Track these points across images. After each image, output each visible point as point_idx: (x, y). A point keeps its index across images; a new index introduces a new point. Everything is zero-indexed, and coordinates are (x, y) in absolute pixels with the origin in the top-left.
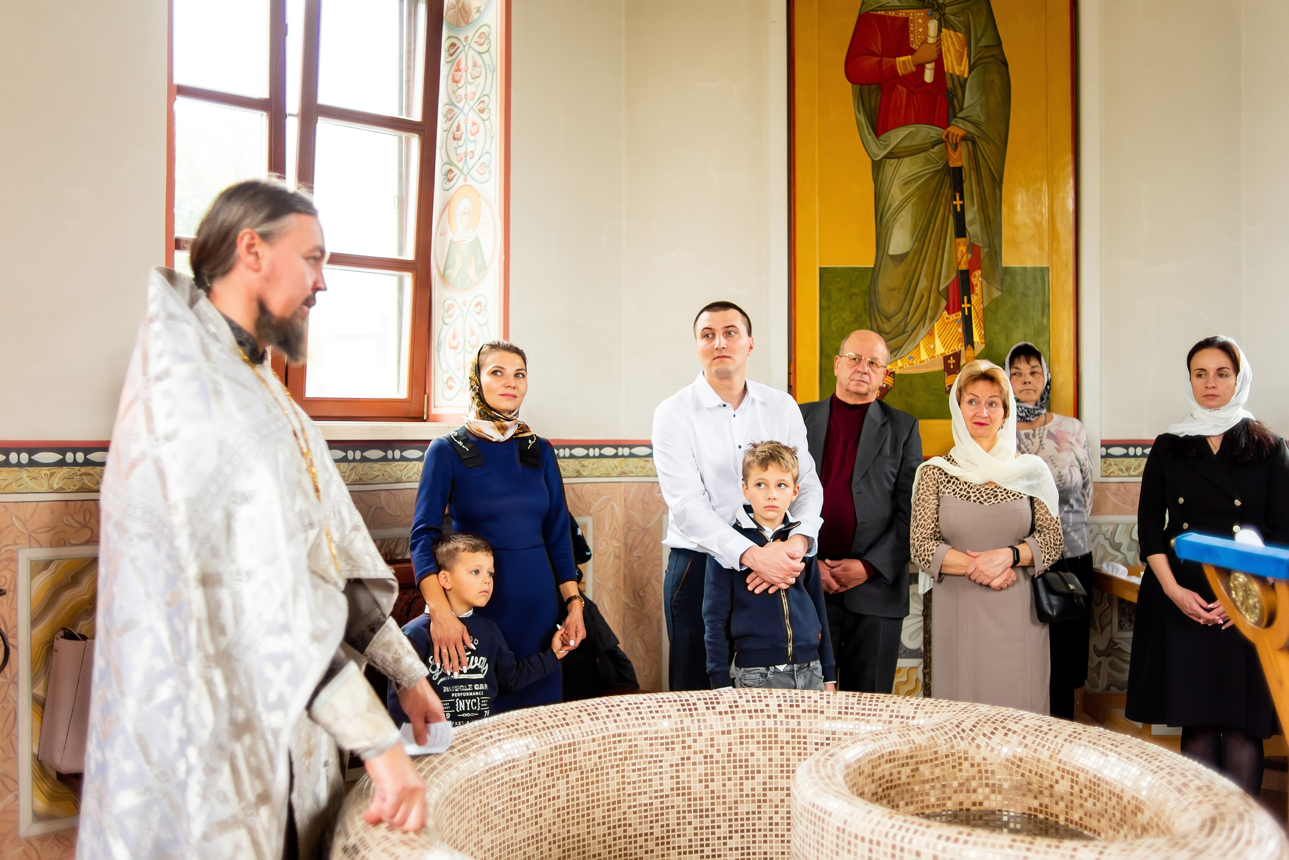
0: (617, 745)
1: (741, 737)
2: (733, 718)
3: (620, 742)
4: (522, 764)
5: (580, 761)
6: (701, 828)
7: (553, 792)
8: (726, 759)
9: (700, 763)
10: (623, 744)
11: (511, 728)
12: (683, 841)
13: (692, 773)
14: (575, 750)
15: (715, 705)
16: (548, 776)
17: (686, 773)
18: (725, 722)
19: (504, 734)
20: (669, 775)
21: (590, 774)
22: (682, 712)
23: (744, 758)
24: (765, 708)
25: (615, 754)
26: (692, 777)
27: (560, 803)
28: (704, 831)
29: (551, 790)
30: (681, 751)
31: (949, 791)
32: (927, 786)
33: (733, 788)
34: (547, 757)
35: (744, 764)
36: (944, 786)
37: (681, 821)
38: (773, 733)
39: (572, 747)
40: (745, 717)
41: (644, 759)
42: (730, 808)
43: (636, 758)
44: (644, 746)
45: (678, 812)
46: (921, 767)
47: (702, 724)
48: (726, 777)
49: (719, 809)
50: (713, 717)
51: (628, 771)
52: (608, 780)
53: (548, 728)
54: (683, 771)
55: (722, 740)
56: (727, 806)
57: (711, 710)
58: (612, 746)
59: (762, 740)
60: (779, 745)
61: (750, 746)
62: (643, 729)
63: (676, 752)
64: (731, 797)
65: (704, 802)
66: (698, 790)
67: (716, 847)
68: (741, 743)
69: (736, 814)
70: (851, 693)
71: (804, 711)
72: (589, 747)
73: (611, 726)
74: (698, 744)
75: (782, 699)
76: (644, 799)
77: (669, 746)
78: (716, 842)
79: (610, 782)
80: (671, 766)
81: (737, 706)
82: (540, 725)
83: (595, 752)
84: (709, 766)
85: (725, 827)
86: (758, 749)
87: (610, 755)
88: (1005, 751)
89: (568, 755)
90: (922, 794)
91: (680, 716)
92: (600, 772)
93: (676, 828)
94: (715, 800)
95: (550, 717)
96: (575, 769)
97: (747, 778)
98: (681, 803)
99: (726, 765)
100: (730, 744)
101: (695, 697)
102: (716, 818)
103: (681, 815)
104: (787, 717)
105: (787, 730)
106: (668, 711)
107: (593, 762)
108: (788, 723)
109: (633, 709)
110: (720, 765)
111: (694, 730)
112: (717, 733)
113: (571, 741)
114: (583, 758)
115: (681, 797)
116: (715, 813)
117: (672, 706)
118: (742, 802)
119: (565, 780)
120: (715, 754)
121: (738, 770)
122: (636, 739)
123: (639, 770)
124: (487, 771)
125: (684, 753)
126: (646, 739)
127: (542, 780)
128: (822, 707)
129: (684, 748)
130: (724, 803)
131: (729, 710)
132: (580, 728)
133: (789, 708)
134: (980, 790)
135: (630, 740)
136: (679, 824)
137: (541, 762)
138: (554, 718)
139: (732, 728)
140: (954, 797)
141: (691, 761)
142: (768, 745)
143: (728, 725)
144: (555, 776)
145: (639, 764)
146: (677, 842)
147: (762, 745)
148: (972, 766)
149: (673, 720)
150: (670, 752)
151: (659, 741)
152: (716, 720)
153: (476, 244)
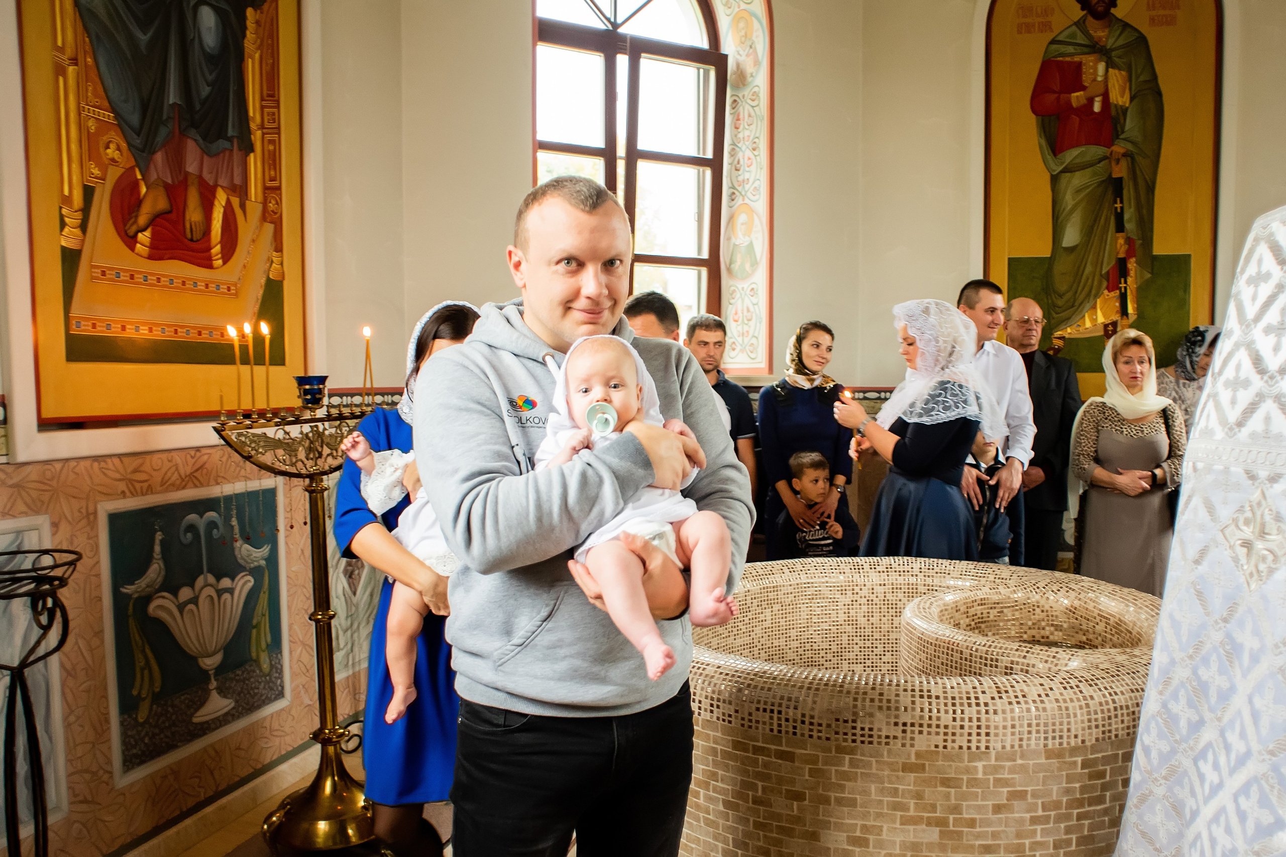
0: (807, 589)
1: (893, 588)
2: (888, 575)
3: (809, 587)
5: (781, 598)
6: (864, 648)
7: (762, 617)
8: (882, 602)
9: (864, 604)
10: (811, 589)
12: (852, 655)
13: (858, 610)
14: (777, 591)
15: (876, 566)
17: (854, 610)
18: (882, 578)
20: (842, 611)
21: (787, 607)
22: (853, 570)
23: (894, 602)
24: (911, 570)
25: (806, 595)
26: (859, 613)
27: (768, 624)
28: (866, 649)
30: (851, 596)
31: (1025, 628)
32: (1009, 623)
33: (886, 622)
35: (894, 606)
36: (1022, 624)
37: (851, 642)
38: (915, 587)
39: (775, 589)
40: (896, 575)
41: (826, 600)
42: (884, 636)
43: (820, 598)
45: (849, 636)
47: (866, 579)
48: (882, 614)
49: (877, 636)
50: (874, 574)
51: (815, 607)
52: (800, 611)
54: (852, 609)
55: (880, 590)
56: (882, 634)
57: (873, 569)
58: (804, 590)
59: (907, 591)
60: (919, 595)
61: (899, 594)
62: (824, 580)
63: (847, 596)
64: (886, 627)
65: (866, 630)
66: (862, 622)
68: (893, 592)
69: (888, 639)
70: (971, 562)
71: (937, 572)
72: (787, 590)
73: (803, 576)
74: (863, 591)
76: (825, 626)
77: (843, 592)
79: (802, 613)
80: (844, 605)
81: (891, 568)
82: (754, 573)
83: (792, 593)
84: (870, 606)
85: (880, 647)
86: (905, 596)
87: (802, 596)
88: (1067, 602)
89: (773, 593)
90: (1006, 629)
91: (852, 573)
92: (794, 606)
93: (847, 646)
94: (874, 630)
96: (778, 603)
97: (896, 616)
98: (851, 630)
99: (882, 606)
100: (885, 593)
102: (874, 641)
103: (851, 638)
104: (925, 576)
106: (843, 569)
107: (790, 599)
108: (925, 580)
109: (819, 566)
110: (878, 606)
111: (860, 581)
112: (877, 585)
113: (775, 584)
114: (783, 596)
115: (851, 626)
116: (874, 638)
117: (846, 566)
118: (892, 631)
119: (770, 609)
120: (875, 599)
121: (890, 610)
122: (820, 586)
123: (822, 606)
125: (853, 597)
126: (827, 587)
128: (950, 570)
129: (853, 594)
130: (880, 632)
131: (885, 570)
132: (782, 577)
133: (927, 570)
134: (1047, 628)
135: (816, 587)
136: (849, 644)
139: (886, 582)
140: (1029, 632)
141: (858, 602)
142: (911, 595)
143: (884, 580)
144: (763, 607)
145: (822, 602)
147: (907, 595)
148: (1043, 611)
149: (846, 575)
150: (844, 596)
151: (836, 588)
152: (876, 576)
153: (751, 246)
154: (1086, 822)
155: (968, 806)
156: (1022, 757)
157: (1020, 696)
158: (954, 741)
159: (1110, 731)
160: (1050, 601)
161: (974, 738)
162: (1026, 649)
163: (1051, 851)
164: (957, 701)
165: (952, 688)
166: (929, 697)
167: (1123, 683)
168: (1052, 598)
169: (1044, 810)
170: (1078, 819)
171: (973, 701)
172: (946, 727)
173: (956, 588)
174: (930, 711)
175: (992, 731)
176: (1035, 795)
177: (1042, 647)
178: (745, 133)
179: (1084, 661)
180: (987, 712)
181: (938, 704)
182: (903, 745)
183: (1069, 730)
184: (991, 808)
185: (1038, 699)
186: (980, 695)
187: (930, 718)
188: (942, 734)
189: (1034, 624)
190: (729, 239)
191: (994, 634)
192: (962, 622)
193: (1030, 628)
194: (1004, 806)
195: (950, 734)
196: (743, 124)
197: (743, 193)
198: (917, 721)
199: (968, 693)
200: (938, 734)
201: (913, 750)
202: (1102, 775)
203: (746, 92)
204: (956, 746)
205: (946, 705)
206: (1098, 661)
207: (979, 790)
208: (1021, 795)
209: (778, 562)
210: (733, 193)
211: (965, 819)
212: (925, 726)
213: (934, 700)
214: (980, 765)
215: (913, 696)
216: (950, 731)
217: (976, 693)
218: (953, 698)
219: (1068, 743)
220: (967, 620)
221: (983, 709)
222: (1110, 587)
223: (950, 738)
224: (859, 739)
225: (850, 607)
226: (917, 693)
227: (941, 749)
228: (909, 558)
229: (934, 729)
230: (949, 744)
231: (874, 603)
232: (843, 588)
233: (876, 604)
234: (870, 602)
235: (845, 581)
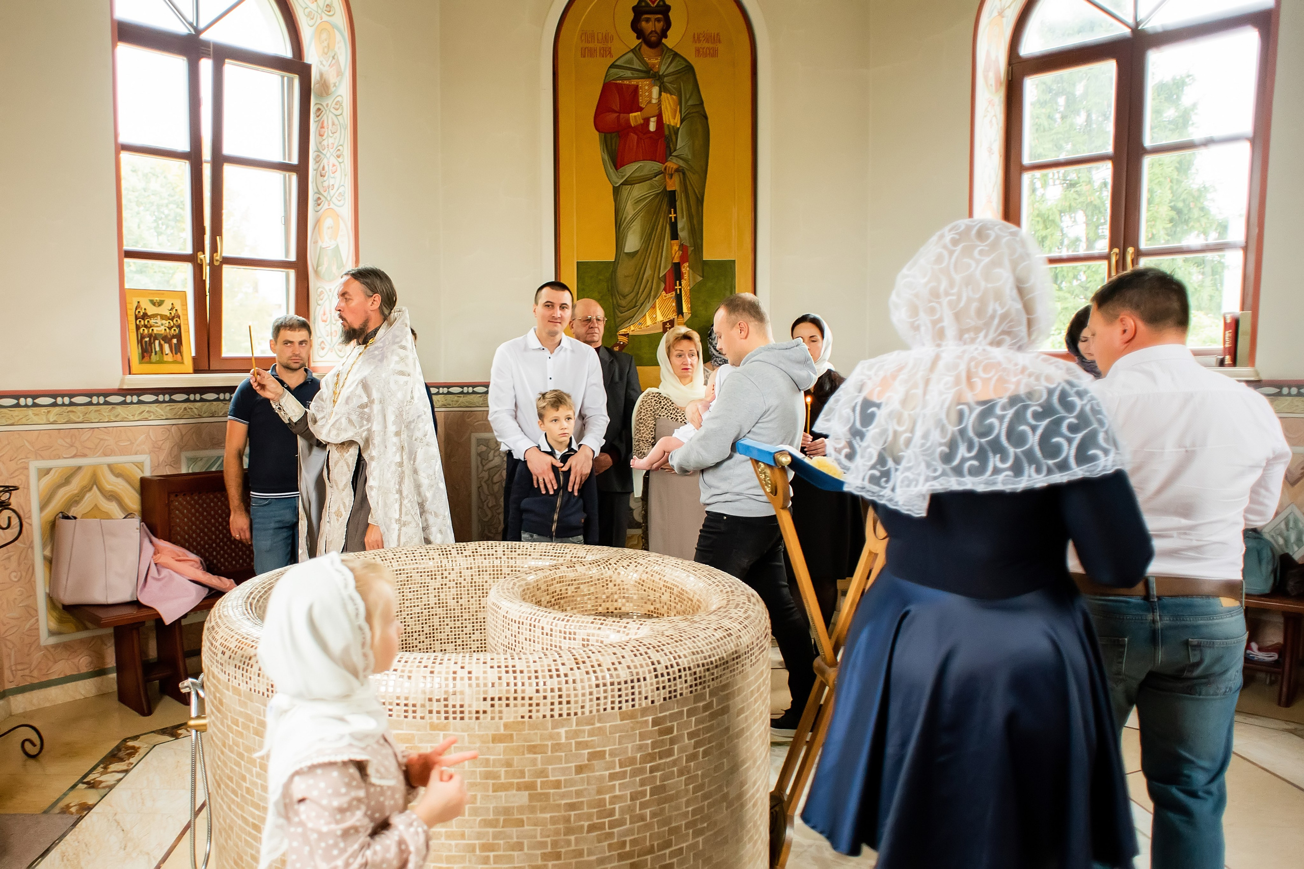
1: (479, 571)
2: (474, 559)
6: (455, 628)
8: (470, 585)
9: (453, 587)
12: (444, 636)
13: (448, 593)
17: (444, 594)
18: (469, 562)
20: (433, 595)
22: (441, 556)
23: (481, 584)
26: (448, 596)
28: (457, 629)
30: (441, 580)
31: (600, 601)
32: (586, 598)
33: (474, 603)
35: (481, 588)
36: (596, 598)
37: (442, 623)
38: (499, 569)
40: (482, 559)
42: (473, 615)
43: (411, 584)
44: (416, 577)
45: (440, 618)
46: (582, 586)
48: (470, 596)
49: (466, 616)
54: (442, 592)
55: (467, 573)
56: (471, 614)
57: (460, 555)
59: (492, 573)
60: (503, 576)
61: (484, 576)
62: (416, 566)
63: (437, 580)
64: (473, 608)
65: (456, 611)
66: (452, 604)
67: (465, 639)
68: (479, 575)
69: (477, 619)
70: (550, 544)
71: (519, 555)
73: (395, 564)
74: (451, 575)
76: (417, 610)
77: (433, 576)
78: (465, 636)
80: (435, 589)
84: (459, 589)
85: (470, 626)
86: (490, 578)
88: (636, 576)
90: (582, 603)
93: (439, 627)
94: (463, 610)
97: (483, 597)
98: (442, 612)
99: (470, 588)
100: (472, 576)
102: (464, 622)
103: (442, 620)
104: (508, 558)
108: (509, 562)
110: (466, 588)
111: (449, 566)
112: (464, 568)
115: (441, 609)
116: (464, 618)
118: (480, 611)
120: (463, 582)
121: (477, 591)
122: (410, 573)
123: (413, 591)
125: (443, 581)
126: (417, 573)
128: (530, 552)
129: (442, 578)
130: (469, 612)
131: (472, 554)
133: (509, 553)
134: (620, 600)
135: (407, 574)
136: (440, 625)
139: (473, 566)
140: (603, 604)
141: (447, 586)
142: (496, 576)
143: (471, 564)
145: (413, 588)
146: (438, 636)
147: (492, 576)
148: (615, 585)
149: (435, 561)
150: (434, 580)
151: (427, 574)
152: (463, 560)
153: (337, 249)
154: (658, 774)
155: (553, 769)
156: (600, 721)
157: (596, 666)
158: (538, 711)
159: (675, 691)
160: (621, 576)
161: (556, 707)
162: (600, 622)
163: (629, 802)
164: (540, 674)
165: (535, 662)
166: (514, 672)
167: (686, 647)
168: (622, 573)
169: (620, 767)
170: (651, 772)
171: (554, 673)
172: (531, 699)
173: (538, 569)
174: (515, 685)
175: (572, 699)
176: (612, 754)
177: (614, 619)
178: (329, 141)
179: (652, 629)
180: (567, 682)
181: (522, 678)
182: (493, 718)
183: (640, 693)
184: (574, 769)
185: (612, 667)
186: (561, 667)
187: (516, 691)
188: (527, 705)
189: (608, 597)
190: (315, 243)
191: (572, 609)
192: (543, 599)
193: (604, 602)
194: (586, 766)
195: (534, 705)
196: (327, 132)
197: (329, 198)
198: (504, 696)
199: (549, 665)
200: (523, 705)
201: (502, 722)
202: (670, 730)
203: (330, 101)
204: (540, 715)
205: (530, 678)
206: (664, 628)
207: (563, 754)
208: (600, 755)
210: (319, 198)
211: (551, 781)
212: (512, 699)
213: (518, 675)
214: (562, 731)
215: (500, 672)
216: (534, 702)
217: (556, 665)
218: (536, 672)
219: (640, 705)
220: (548, 598)
221: (563, 679)
222: (673, 560)
223: (534, 708)
224: (451, 716)
225: (440, 590)
226: (503, 669)
227: (526, 719)
229: (519, 701)
230: (534, 714)
231: (462, 585)
232: (433, 573)
233: (464, 587)
234: (459, 585)
235: (434, 567)
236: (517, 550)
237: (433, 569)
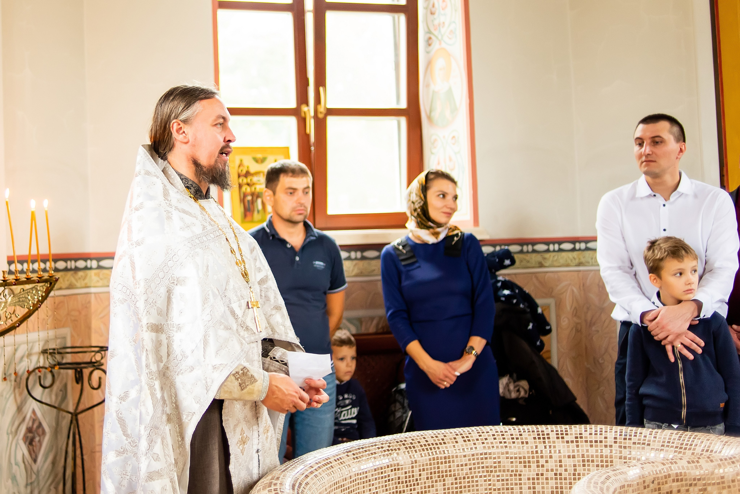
0: (484, 460)
1: (583, 461)
2: (578, 446)
3: (486, 458)
4: (405, 468)
5: (454, 470)
8: (572, 477)
9: (552, 479)
10: (488, 460)
11: (400, 443)
13: (545, 486)
14: (449, 462)
15: (564, 436)
16: (427, 478)
17: (541, 486)
18: (571, 449)
19: (393, 446)
20: (527, 486)
21: (462, 480)
22: (537, 440)
24: (603, 440)
25: (483, 467)
29: (431, 489)
30: (536, 469)
34: (427, 465)
38: (609, 459)
39: (447, 460)
40: (587, 446)
41: (507, 473)
43: (500, 471)
47: (552, 449)
50: (561, 444)
51: (494, 481)
52: (477, 486)
53: (429, 445)
54: (538, 484)
55: (569, 462)
57: (561, 439)
58: (480, 461)
62: (504, 450)
63: (532, 469)
68: (584, 465)
71: (634, 443)
72: (461, 461)
73: (480, 446)
74: (549, 464)
75: (618, 433)
77: (527, 464)
79: (479, 487)
80: (529, 479)
81: (581, 438)
82: (423, 442)
83: (466, 465)
84: (559, 481)
87: (479, 468)
89: (444, 465)
91: (535, 442)
92: (470, 479)
95: (432, 437)
96: (450, 476)
100: (575, 466)
101: (550, 430)
104: (620, 447)
105: (620, 458)
106: (526, 438)
107: (465, 472)
108: (621, 452)
109: (498, 435)
110: (568, 481)
111: (546, 453)
112: (564, 456)
113: (447, 455)
114: (456, 468)
117: (529, 435)
119: (442, 483)
120: (563, 473)
122: (499, 458)
123: (503, 480)
124: (375, 470)
125: (539, 470)
126: (507, 458)
127: (422, 481)
128: (649, 441)
129: (538, 466)
131: (575, 440)
132: (454, 446)
133: (623, 441)
135: (495, 458)
137: (421, 468)
138: (435, 438)
139: (576, 454)
141: (545, 477)
143: (573, 451)
144: (434, 479)
145: (503, 476)
149: (529, 445)
150: (527, 468)
151: (518, 460)
152: (564, 447)
153: (450, 92)
190: (428, 86)
197: (440, 37)
209: (452, 430)
210: (430, 38)
225: (536, 481)
228: (603, 427)
231: (563, 477)
232: (527, 460)
233: (565, 479)
234: (558, 477)
235: (528, 452)
236: (633, 437)
237: (526, 455)
